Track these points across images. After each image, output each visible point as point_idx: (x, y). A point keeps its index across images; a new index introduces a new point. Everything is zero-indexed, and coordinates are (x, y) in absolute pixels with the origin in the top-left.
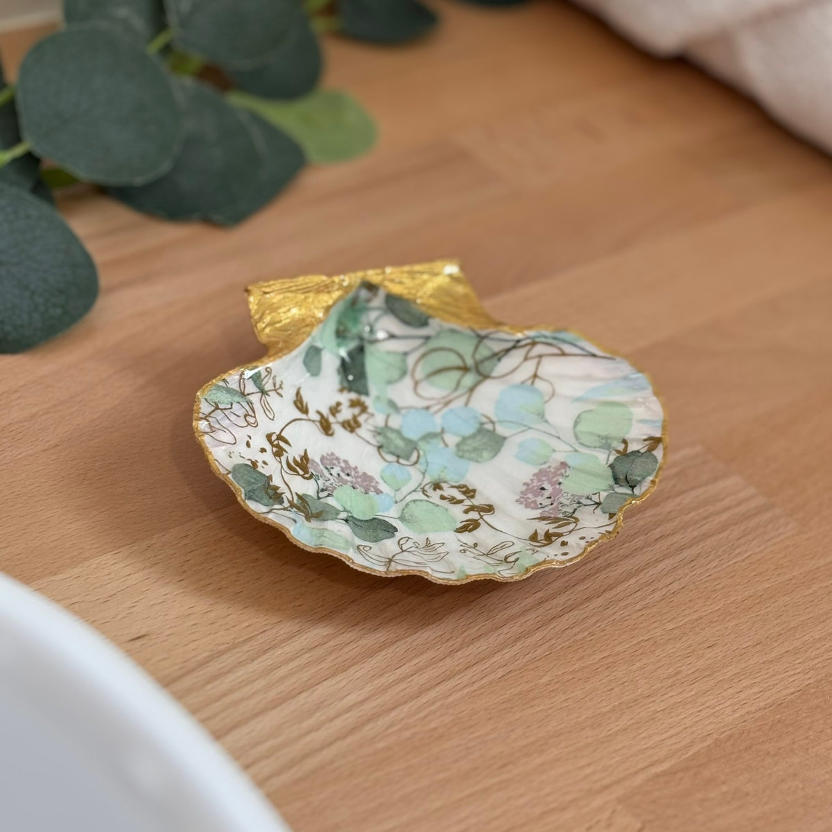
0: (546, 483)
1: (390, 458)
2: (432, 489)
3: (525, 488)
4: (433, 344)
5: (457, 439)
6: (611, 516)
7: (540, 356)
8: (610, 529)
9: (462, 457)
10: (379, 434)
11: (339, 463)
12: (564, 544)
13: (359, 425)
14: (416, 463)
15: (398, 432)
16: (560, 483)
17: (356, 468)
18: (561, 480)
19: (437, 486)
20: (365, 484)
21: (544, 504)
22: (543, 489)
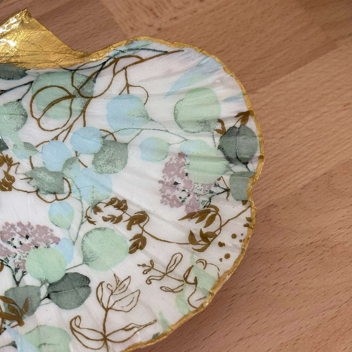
0: (176, 177)
1: (50, 198)
2: (93, 213)
3: (161, 185)
4: (36, 87)
5: (91, 158)
6: (244, 202)
7: (125, 68)
8: (248, 214)
9: (101, 173)
10: (31, 179)
11: (15, 229)
12: (221, 245)
13: (13, 180)
14: (70, 193)
15: (44, 169)
16: (187, 174)
17: (29, 224)
18: (186, 171)
19: (96, 209)
20: (43, 237)
21: (183, 197)
22: (176, 183)
